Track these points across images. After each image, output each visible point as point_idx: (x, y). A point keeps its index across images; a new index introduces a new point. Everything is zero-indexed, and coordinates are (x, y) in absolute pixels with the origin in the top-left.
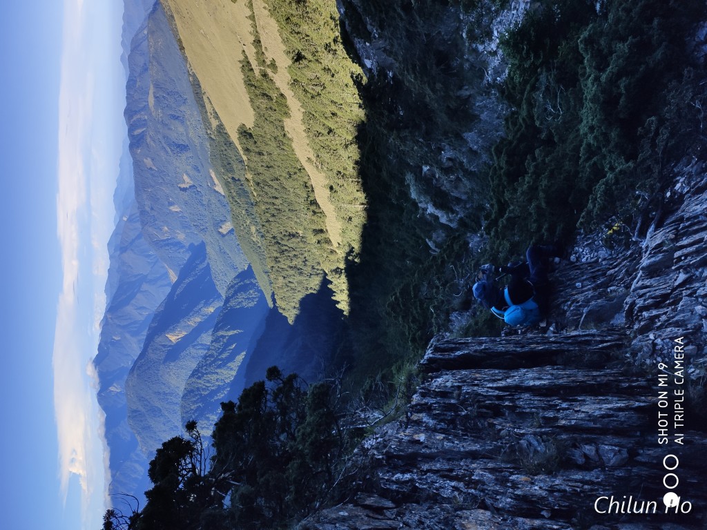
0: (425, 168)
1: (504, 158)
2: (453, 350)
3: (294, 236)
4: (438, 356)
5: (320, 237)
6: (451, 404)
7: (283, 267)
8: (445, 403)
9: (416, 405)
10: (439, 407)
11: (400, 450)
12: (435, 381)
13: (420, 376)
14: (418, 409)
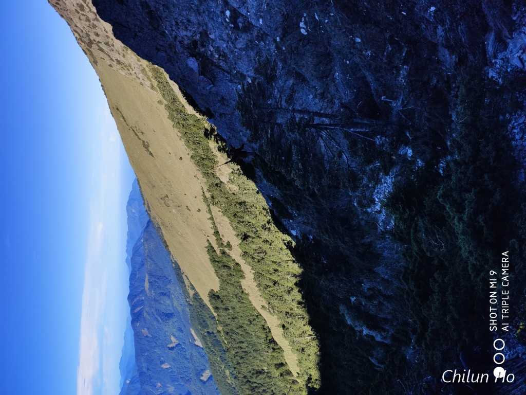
0: (353, 299)
1: (411, 283)
3: (260, 373)
5: (281, 370)
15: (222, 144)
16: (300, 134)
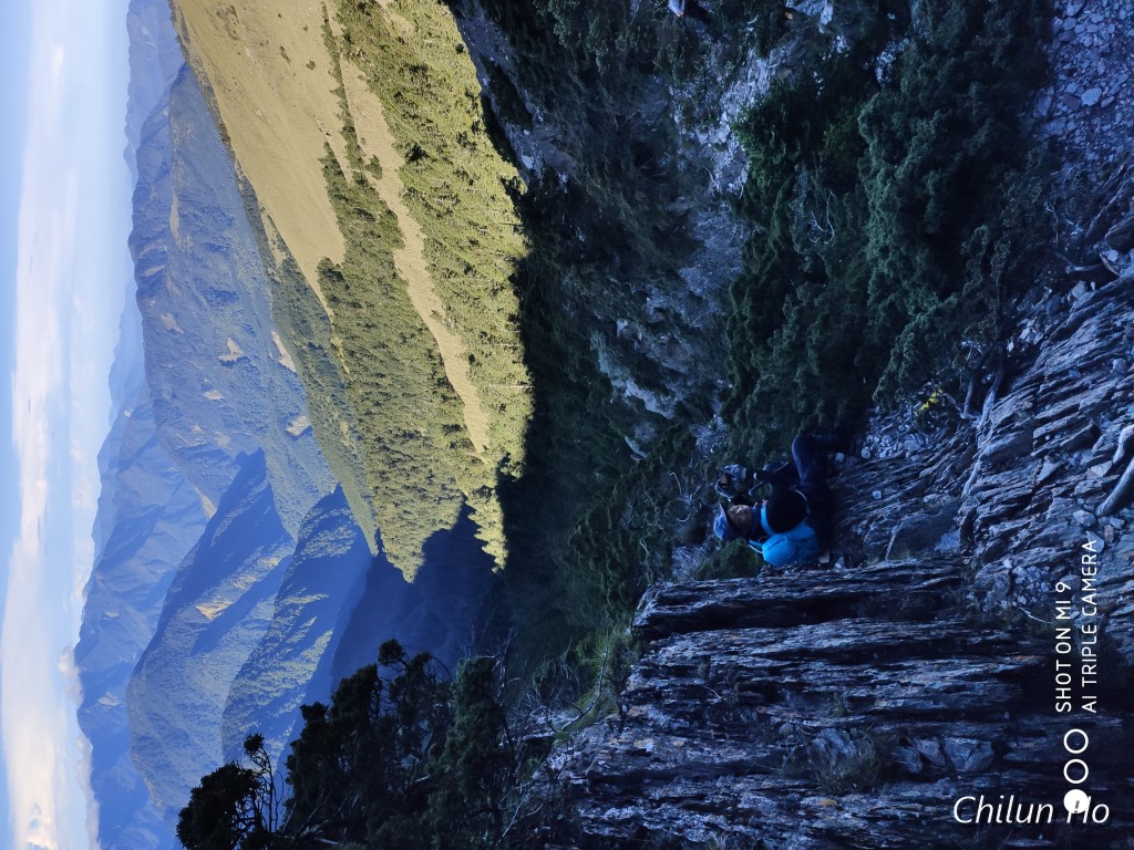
0: (622, 325)
2: (688, 600)
3: (411, 436)
4: (665, 610)
5: (454, 437)
6: (693, 686)
7: (393, 487)
8: (683, 686)
9: (636, 692)
10: (674, 692)
11: (616, 769)
12: (664, 651)
13: (637, 646)
14: (639, 698)
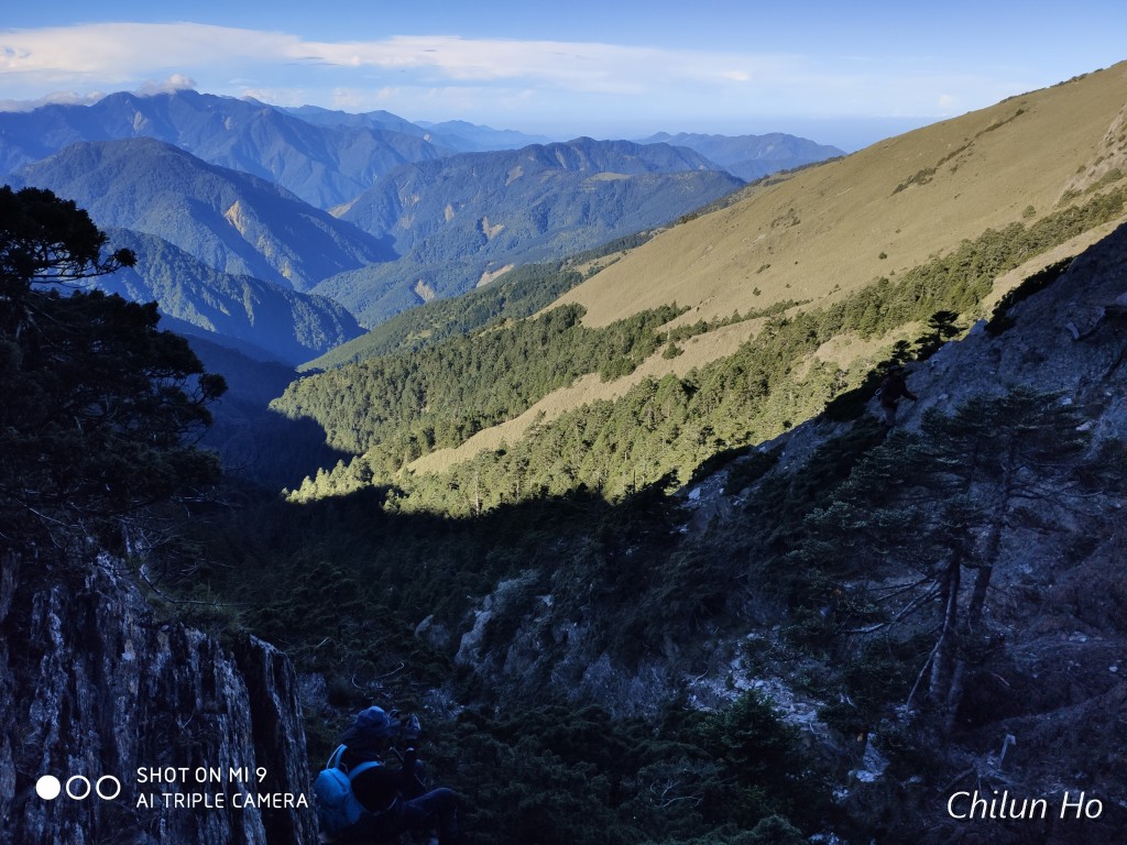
0: (548, 600)
1: (584, 724)
2: (280, 688)
3: (420, 398)
4: (268, 664)
5: (423, 441)
6: (194, 698)
8: (194, 687)
9: (184, 638)
10: (186, 679)
11: (103, 622)
12: (227, 665)
13: (227, 638)
14: (177, 642)
15: (913, 351)
16: (937, 532)
